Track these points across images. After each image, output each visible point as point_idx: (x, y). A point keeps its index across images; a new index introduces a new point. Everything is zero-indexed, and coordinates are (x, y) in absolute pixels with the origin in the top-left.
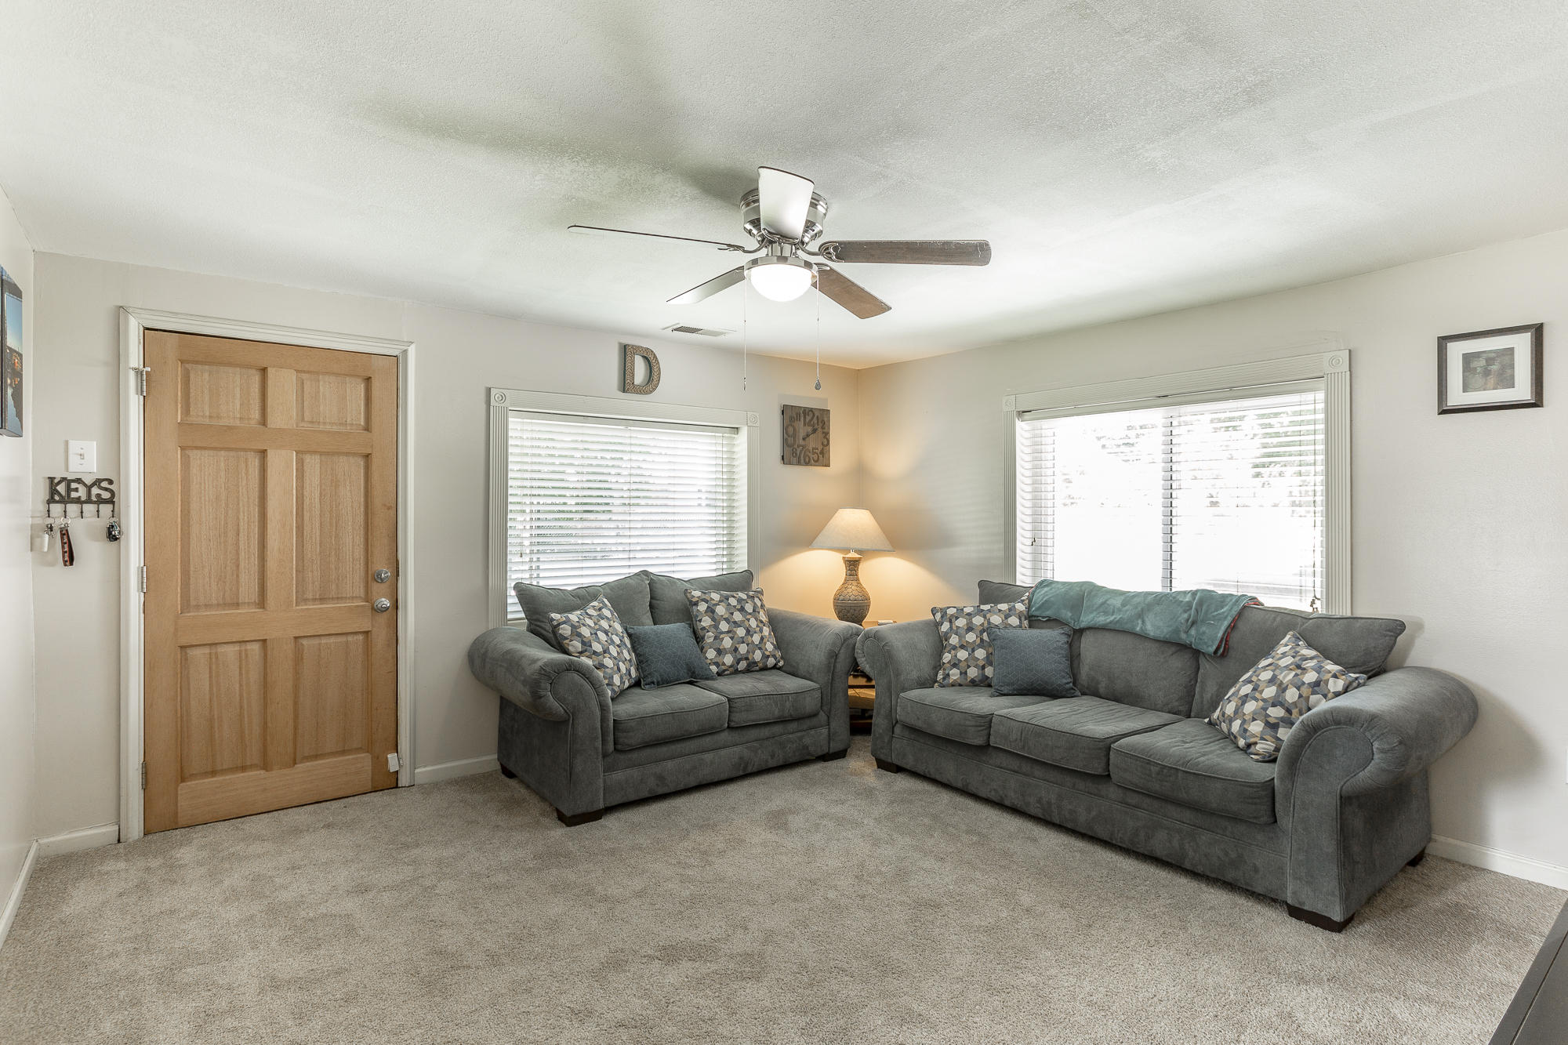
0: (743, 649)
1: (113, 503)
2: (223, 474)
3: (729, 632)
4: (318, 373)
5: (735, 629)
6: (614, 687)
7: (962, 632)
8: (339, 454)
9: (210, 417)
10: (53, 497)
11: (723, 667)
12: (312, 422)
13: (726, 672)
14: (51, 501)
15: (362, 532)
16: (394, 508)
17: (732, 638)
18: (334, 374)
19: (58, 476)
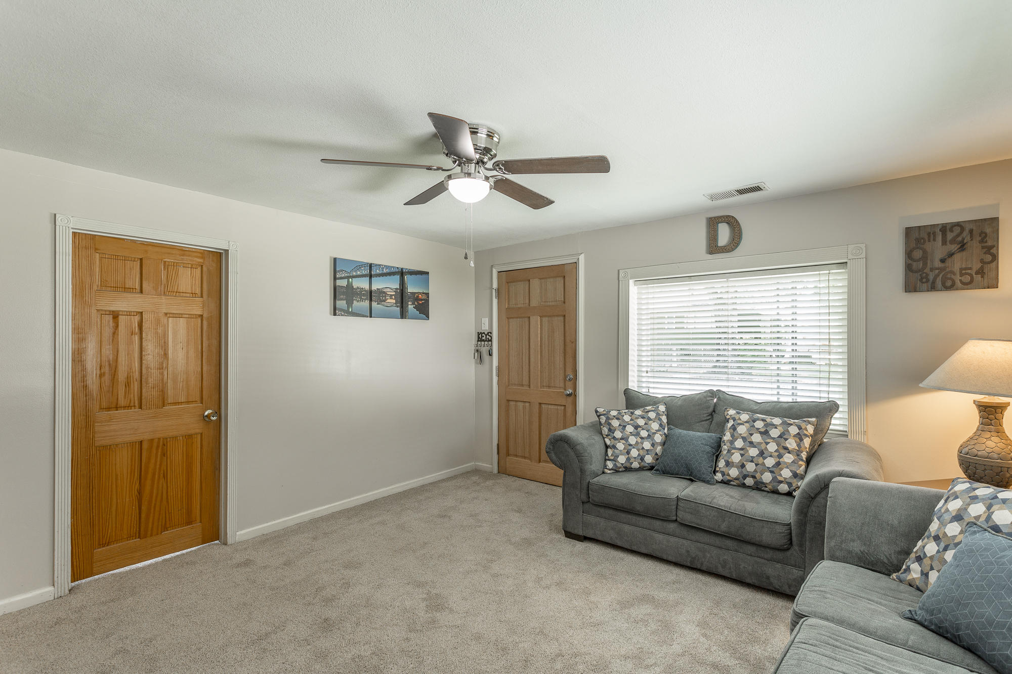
0: (750, 467)
1: (491, 341)
2: (518, 328)
3: (742, 449)
4: (546, 278)
5: (748, 448)
6: (617, 463)
7: (947, 517)
8: (554, 316)
9: (515, 304)
10: (480, 339)
11: (728, 478)
12: (545, 302)
13: (732, 483)
14: (478, 341)
15: (563, 355)
16: (575, 342)
17: (742, 455)
18: (552, 277)
19: (480, 332)
